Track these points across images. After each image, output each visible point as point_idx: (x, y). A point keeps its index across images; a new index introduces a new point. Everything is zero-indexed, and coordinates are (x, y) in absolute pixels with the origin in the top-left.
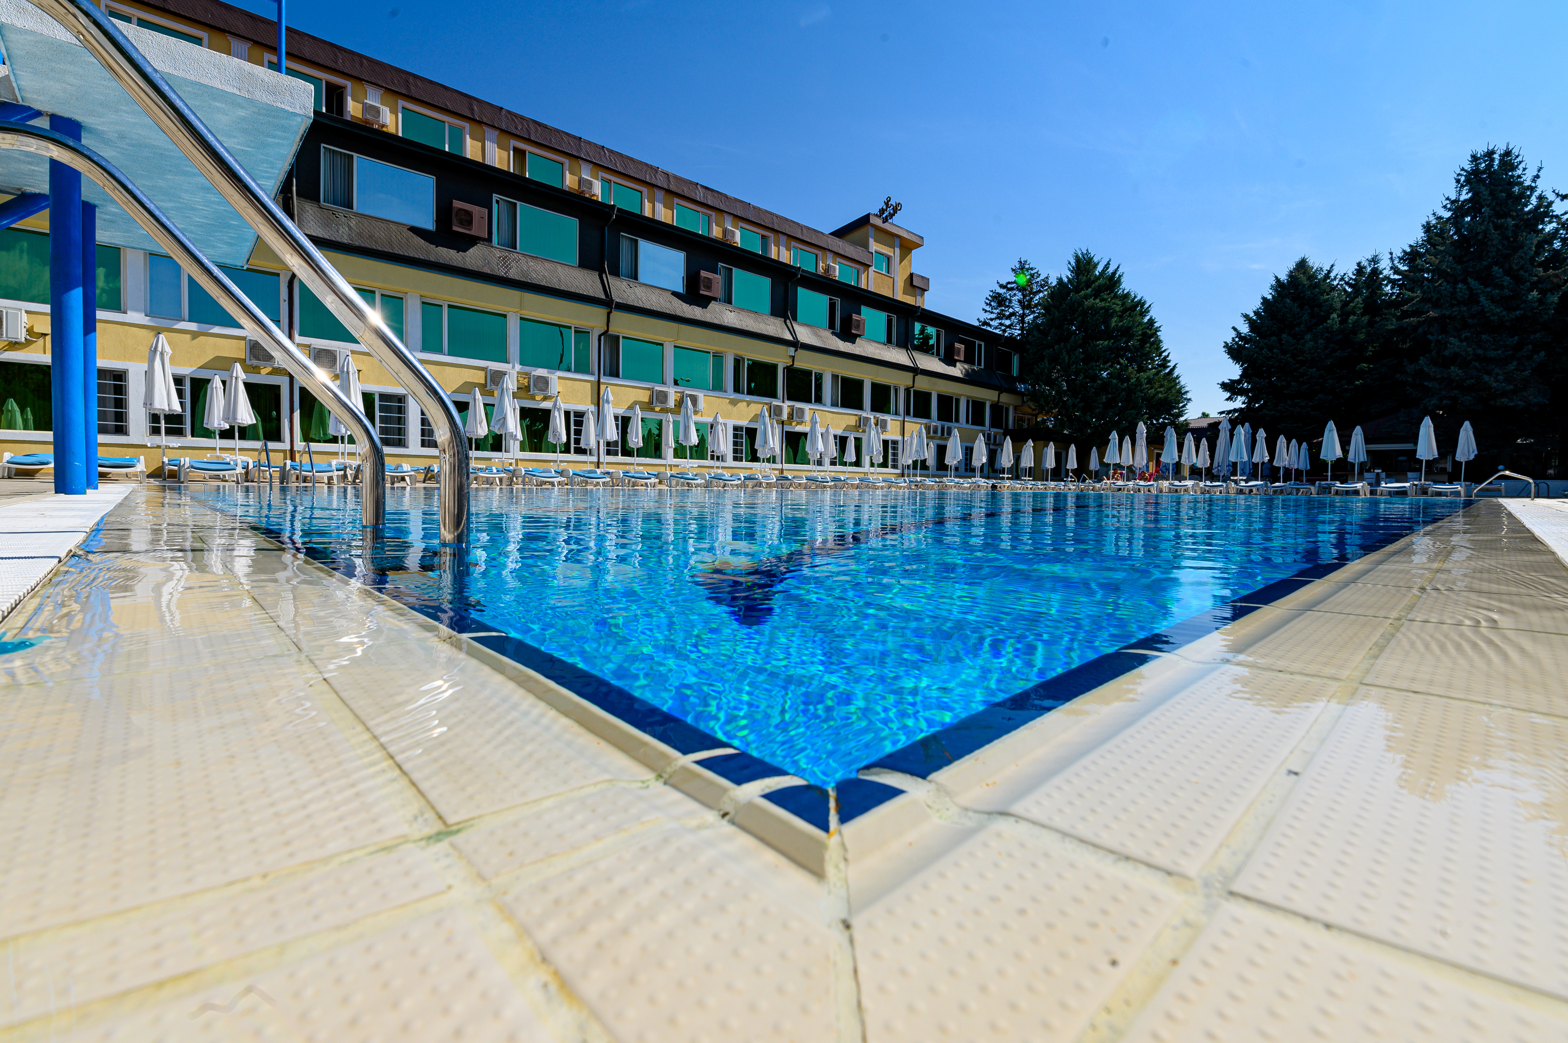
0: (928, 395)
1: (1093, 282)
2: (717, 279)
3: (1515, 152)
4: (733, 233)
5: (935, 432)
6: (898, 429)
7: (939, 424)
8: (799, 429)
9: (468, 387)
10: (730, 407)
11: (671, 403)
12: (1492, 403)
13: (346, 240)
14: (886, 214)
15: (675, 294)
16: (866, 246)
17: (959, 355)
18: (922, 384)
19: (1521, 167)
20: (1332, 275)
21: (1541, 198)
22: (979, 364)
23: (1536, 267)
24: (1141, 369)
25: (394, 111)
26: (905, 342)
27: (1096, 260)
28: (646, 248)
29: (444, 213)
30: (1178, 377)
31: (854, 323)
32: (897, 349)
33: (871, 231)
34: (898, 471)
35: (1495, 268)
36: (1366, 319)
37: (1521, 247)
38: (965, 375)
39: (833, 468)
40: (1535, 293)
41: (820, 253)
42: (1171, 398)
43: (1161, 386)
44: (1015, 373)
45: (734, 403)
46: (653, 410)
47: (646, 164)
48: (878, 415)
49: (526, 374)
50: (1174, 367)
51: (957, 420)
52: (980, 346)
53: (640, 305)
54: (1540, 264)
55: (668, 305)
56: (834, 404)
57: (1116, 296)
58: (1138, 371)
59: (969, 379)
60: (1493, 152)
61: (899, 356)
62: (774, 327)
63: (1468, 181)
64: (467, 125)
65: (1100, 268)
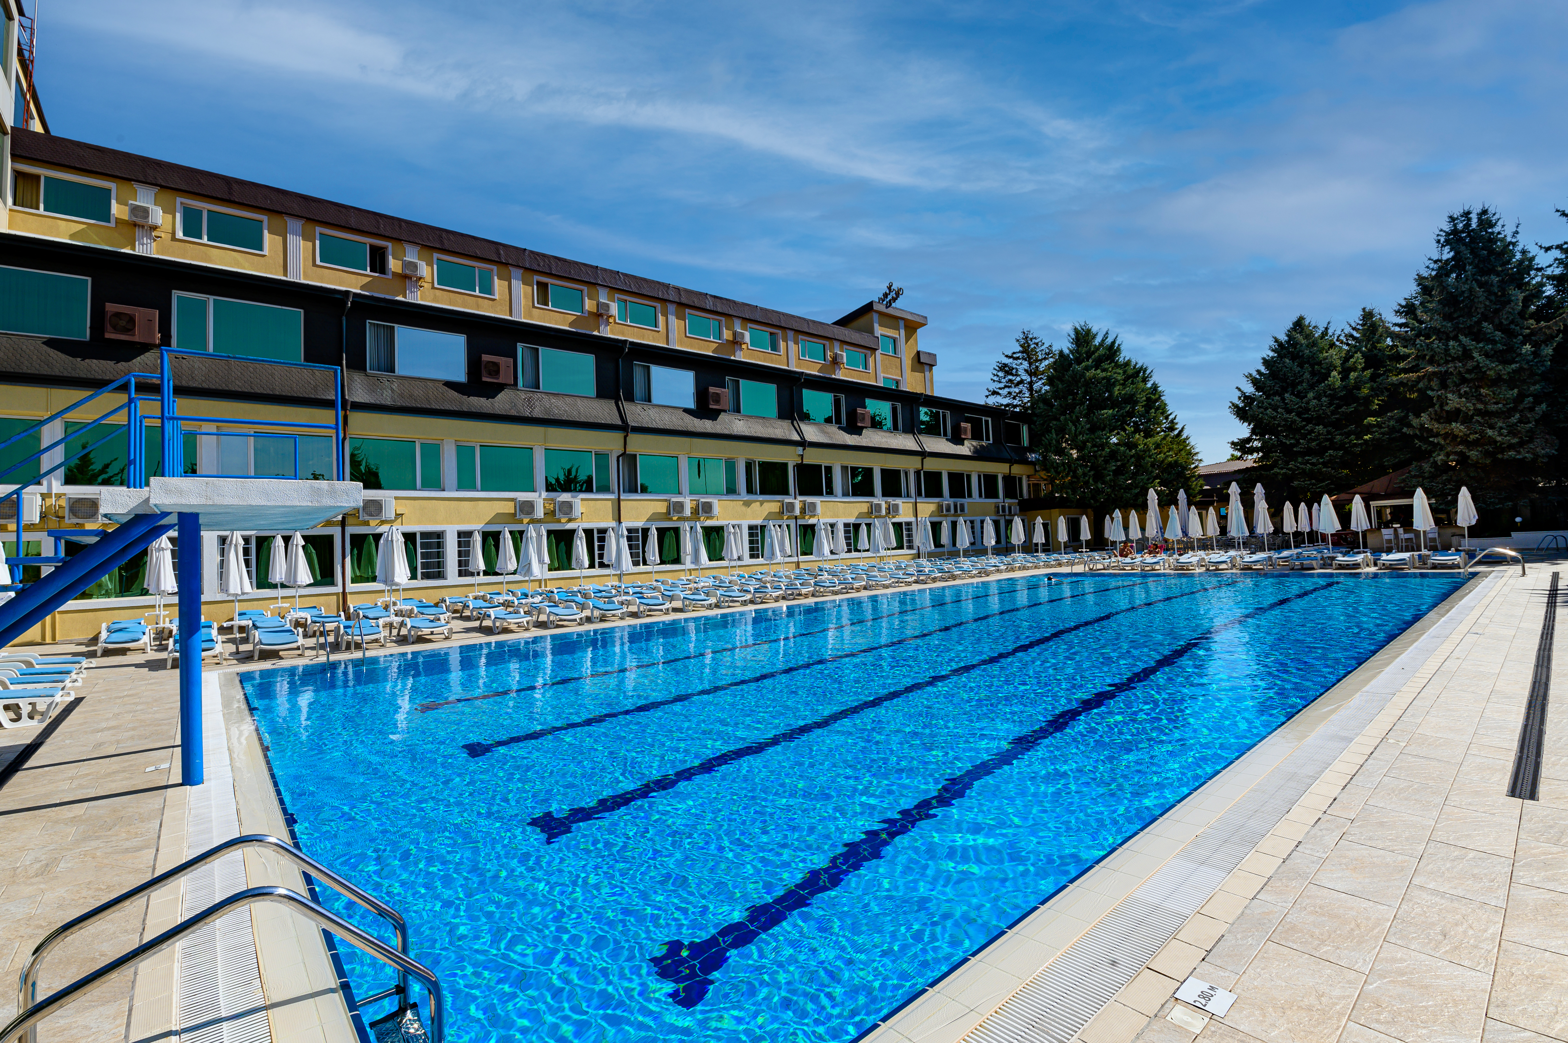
0: (938, 475)
1: (1094, 353)
2: (726, 393)
3: (1491, 210)
4: (743, 334)
5: (948, 510)
6: (911, 511)
7: (951, 501)
8: (812, 521)
9: (499, 518)
10: (744, 508)
11: (688, 512)
12: (1500, 456)
13: (389, 402)
14: (890, 297)
15: (687, 411)
16: (871, 331)
17: (965, 434)
18: (931, 465)
19: (1500, 223)
20: (1330, 332)
21: (1524, 252)
22: (988, 439)
23: (1527, 320)
24: (1148, 434)
25: (430, 264)
26: (911, 427)
27: (1094, 330)
28: (658, 372)
29: (474, 365)
30: (1187, 438)
31: (859, 417)
32: (903, 435)
33: (875, 316)
34: (914, 552)
35: (1485, 324)
36: (1368, 373)
37: (1509, 301)
38: (974, 452)
39: (848, 555)
40: (1528, 346)
41: (827, 343)
42: (1181, 461)
43: (1170, 450)
44: (1026, 442)
45: (747, 504)
46: (671, 519)
47: (659, 283)
48: (890, 500)
49: (552, 500)
50: (1183, 428)
51: (970, 496)
52: (987, 422)
53: (654, 425)
54: (1532, 316)
55: (680, 422)
56: (845, 494)
57: (1117, 365)
58: (1146, 437)
59: (979, 455)
60: (1469, 213)
61: (907, 442)
62: (782, 430)
63: (1447, 242)
64: (495, 268)
65: (1097, 341)
